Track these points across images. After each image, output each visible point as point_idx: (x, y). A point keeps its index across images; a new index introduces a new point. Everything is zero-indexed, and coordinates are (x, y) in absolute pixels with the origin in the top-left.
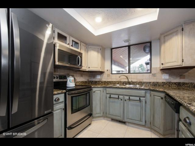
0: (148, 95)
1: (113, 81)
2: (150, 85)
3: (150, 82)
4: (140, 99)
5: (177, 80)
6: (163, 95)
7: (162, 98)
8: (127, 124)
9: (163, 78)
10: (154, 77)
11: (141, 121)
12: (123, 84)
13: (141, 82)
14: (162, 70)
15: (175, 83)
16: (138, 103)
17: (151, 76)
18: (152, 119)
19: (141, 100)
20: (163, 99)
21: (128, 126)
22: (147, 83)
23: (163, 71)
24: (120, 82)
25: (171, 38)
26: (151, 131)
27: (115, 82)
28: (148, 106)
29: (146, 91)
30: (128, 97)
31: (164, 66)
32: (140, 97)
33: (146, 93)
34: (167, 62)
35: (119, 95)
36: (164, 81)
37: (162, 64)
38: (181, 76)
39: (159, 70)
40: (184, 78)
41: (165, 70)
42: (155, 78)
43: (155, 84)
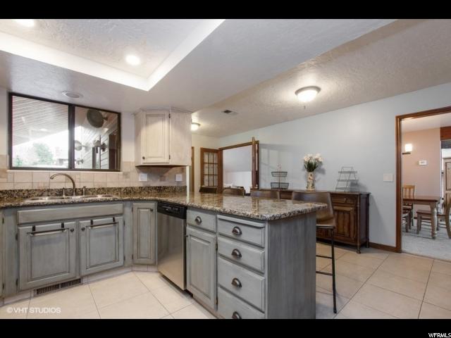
0: (128, 210)
1: (22, 190)
2: (119, 193)
3: (121, 188)
4: (114, 220)
5: (158, 183)
6: (153, 205)
7: (152, 210)
8: (84, 280)
9: (140, 180)
10: (126, 178)
11: (116, 260)
12: (61, 195)
13: (103, 188)
14: (138, 167)
15: (155, 188)
16: (111, 228)
17: (121, 177)
18: (135, 247)
19: (116, 221)
20: (154, 211)
21: (88, 283)
22: (115, 189)
23: (140, 169)
24: (48, 190)
25: (156, 122)
26: (132, 271)
27: (27, 190)
28: (128, 230)
29: (124, 203)
30: (90, 221)
31: (145, 161)
32: (113, 216)
33: (124, 207)
34: (150, 155)
35: (62, 221)
36: (142, 185)
37: (144, 158)
38: (162, 177)
39: (133, 168)
40: (164, 180)
41: (143, 168)
42: (128, 180)
43: (129, 191)
